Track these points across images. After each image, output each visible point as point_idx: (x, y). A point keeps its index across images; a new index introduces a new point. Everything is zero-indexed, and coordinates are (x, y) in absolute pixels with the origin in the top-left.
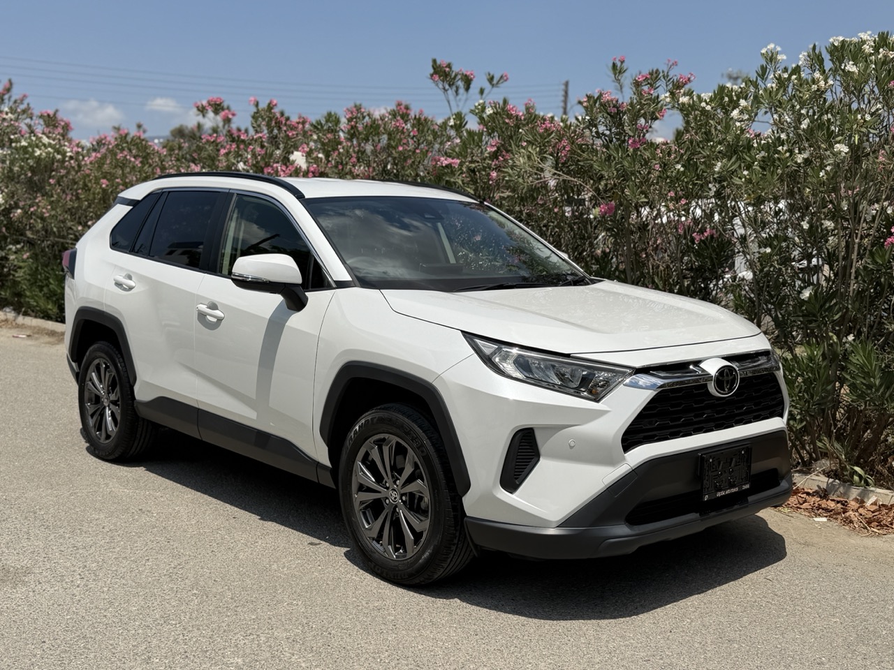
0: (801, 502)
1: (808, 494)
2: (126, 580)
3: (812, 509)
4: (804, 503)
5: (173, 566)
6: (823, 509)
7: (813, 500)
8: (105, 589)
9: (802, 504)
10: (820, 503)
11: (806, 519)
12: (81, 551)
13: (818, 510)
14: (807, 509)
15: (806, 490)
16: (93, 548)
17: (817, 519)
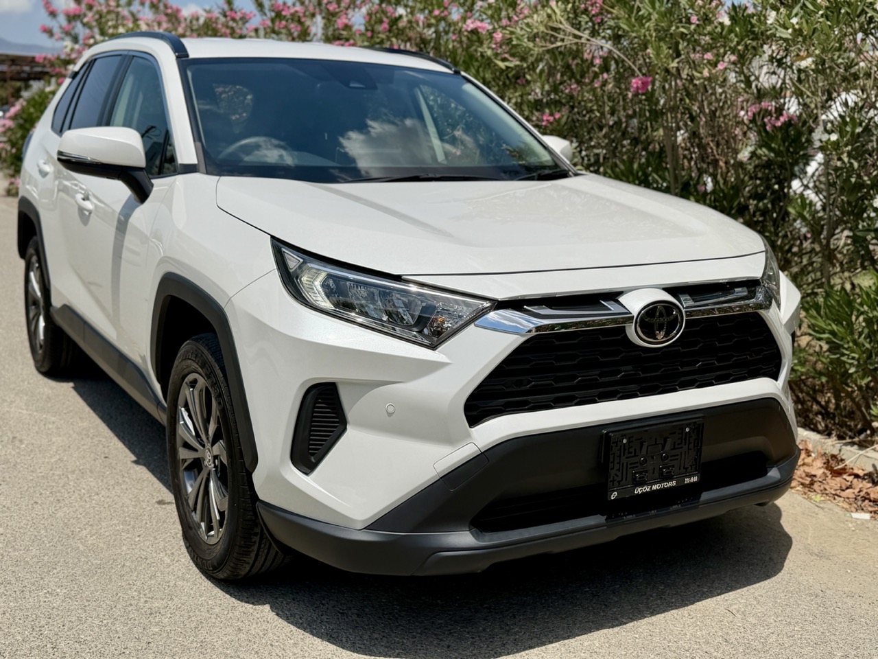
0: (844, 487)
1: (857, 476)
3: (856, 499)
4: (847, 488)
6: (870, 501)
7: (861, 486)
9: (843, 490)
10: (869, 491)
11: (841, 513)
13: (863, 501)
14: (848, 498)
15: (856, 471)
17: (856, 515)
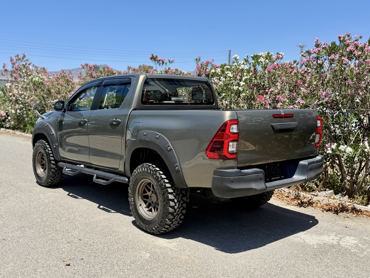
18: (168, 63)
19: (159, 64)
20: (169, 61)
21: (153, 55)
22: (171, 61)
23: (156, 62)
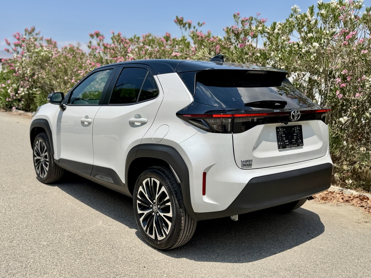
2: (21, 211)
5: (41, 206)
8: (11, 214)
12: (11, 200)
16: (16, 199)
18: (197, 27)
19: (185, 28)
20: (199, 24)
21: (177, 17)
22: (200, 24)
23: (182, 26)
